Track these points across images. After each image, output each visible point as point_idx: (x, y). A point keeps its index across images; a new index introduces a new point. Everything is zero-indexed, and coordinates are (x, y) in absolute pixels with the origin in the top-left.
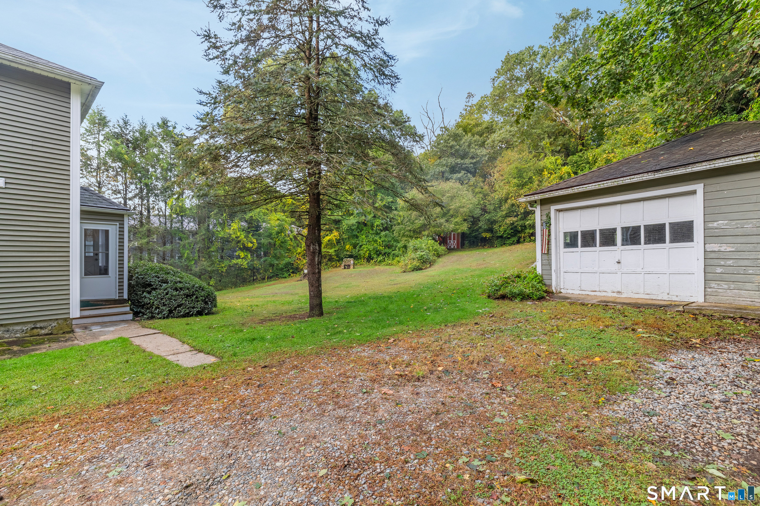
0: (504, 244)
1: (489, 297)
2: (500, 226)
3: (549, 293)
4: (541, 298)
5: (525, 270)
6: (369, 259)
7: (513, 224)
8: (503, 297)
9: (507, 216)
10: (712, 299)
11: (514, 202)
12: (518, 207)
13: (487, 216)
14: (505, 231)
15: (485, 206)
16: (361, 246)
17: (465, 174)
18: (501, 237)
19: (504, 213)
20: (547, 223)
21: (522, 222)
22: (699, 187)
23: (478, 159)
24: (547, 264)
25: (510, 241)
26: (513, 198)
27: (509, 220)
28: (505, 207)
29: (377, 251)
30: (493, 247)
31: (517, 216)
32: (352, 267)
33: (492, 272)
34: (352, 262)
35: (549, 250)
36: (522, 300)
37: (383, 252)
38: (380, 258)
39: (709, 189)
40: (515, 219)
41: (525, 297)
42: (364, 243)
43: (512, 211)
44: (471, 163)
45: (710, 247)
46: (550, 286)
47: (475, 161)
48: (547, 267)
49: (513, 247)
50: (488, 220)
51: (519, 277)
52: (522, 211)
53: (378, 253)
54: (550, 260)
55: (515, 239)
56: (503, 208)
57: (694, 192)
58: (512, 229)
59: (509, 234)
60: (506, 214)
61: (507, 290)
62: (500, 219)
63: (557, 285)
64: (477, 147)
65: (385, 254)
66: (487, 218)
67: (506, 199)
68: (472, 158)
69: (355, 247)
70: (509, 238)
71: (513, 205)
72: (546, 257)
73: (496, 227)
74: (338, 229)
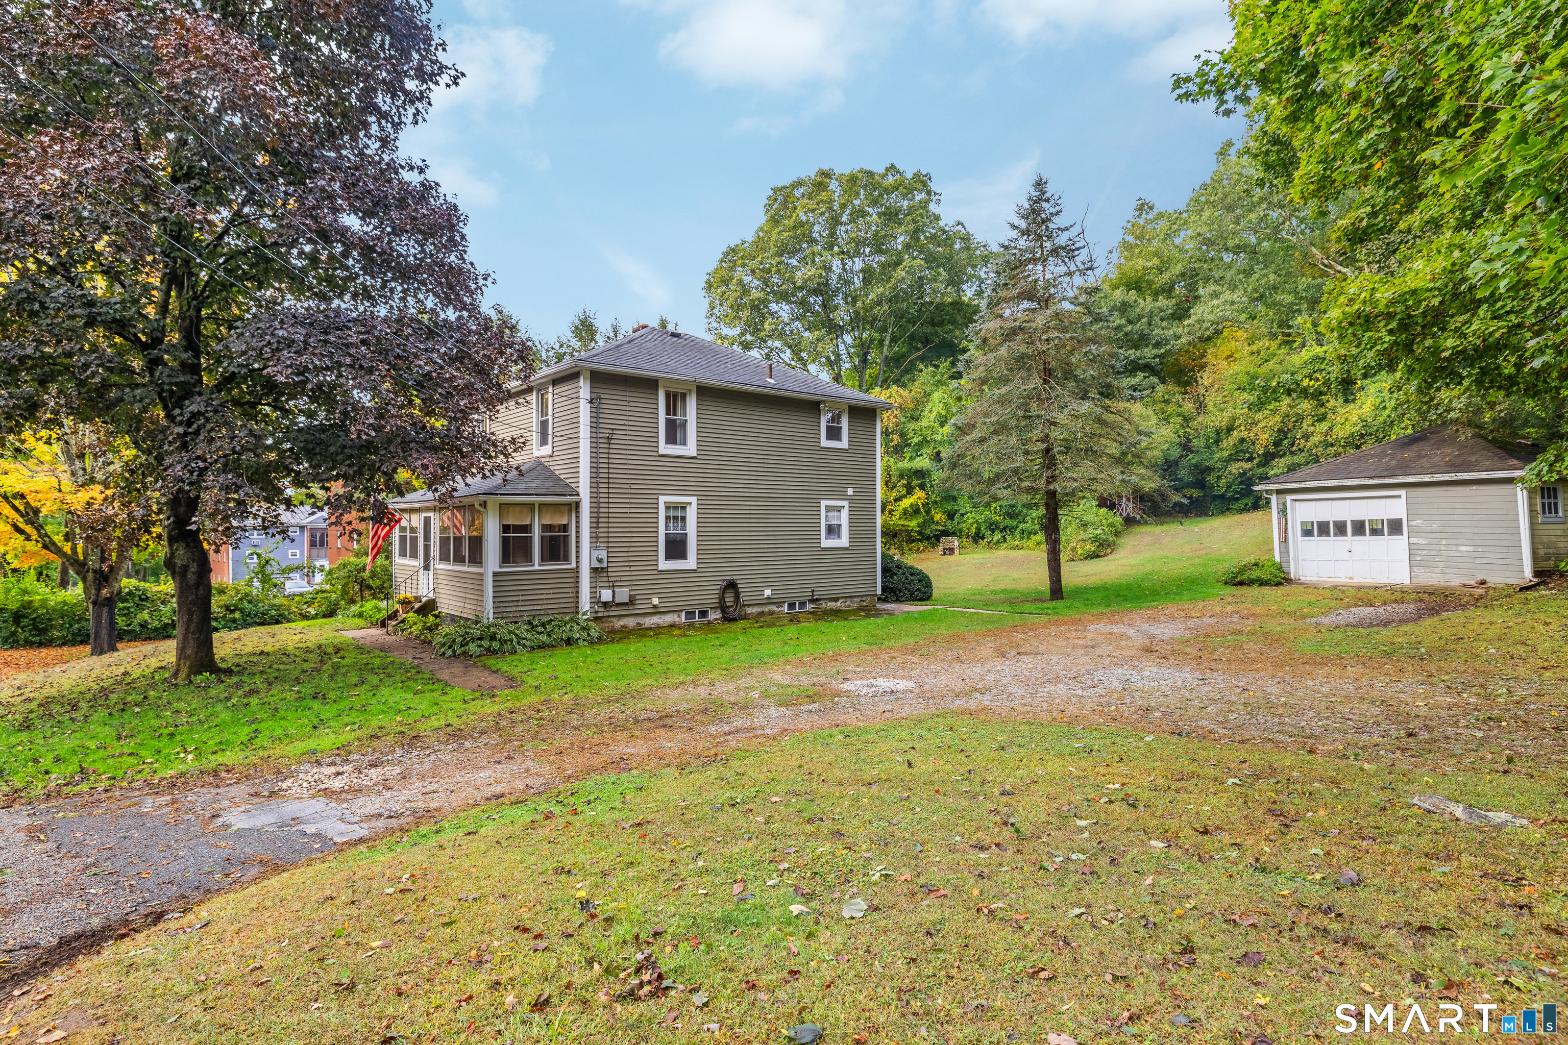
0: (1228, 509)
1: (1226, 583)
2: (1219, 478)
3: (1288, 581)
4: (1278, 584)
5: (1263, 558)
6: (978, 537)
7: (1244, 473)
8: (1241, 583)
9: (1231, 459)
10: (1415, 581)
11: (1244, 434)
12: (1253, 444)
13: (1193, 459)
14: (1229, 487)
15: (1189, 440)
16: (963, 515)
17: (1145, 377)
18: (1222, 497)
19: (1226, 454)
20: (1283, 512)
21: (1261, 470)
22: (1402, 492)
23: (1168, 347)
24: (1285, 552)
25: (1240, 505)
26: (1243, 428)
27: (1236, 468)
28: (1229, 442)
29: (991, 524)
30: (1207, 515)
31: (1251, 459)
32: (956, 552)
33: (1218, 561)
34: (956, 543)
35: (1286, 538)
36: (1260, 585)
37: (1002, 526)
38: (997, 536)
39: (1410, 495)
40: (1248, 466)
41: (1262, 583)
42: (969, 509)
43: (1242, 451)
44: (1156, 356)
45: (1414, 540)
46: (1289, 573)
47: (1163, 351)
48: (1285, 555)
49: (1246, 517)
50: (1196, 466)
51: (1256, 565)
52: (1261, 452)
53: (993, 527)
54: (1287, 548)
55: (1249, 501)
56: (1224, 444)
57: (1400, 496)
58: (1241, 483)
59: (1236, 492)
60: (1231, 455)
61: (1245, 577)
62: (1219, 465)
63: (1296, 573)
64: (1164, 324)
65: (1005, 528)
66: (1193, 461)
67: (1230, 429)
68: (1157, 345)
69: (951, 516)
70: (1237, 499)
71: (1242, 440)
72: (1283, 545)
73: (1211, 479)
74: (922, 487)
